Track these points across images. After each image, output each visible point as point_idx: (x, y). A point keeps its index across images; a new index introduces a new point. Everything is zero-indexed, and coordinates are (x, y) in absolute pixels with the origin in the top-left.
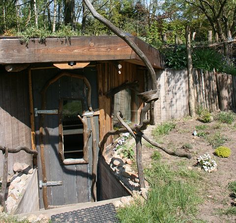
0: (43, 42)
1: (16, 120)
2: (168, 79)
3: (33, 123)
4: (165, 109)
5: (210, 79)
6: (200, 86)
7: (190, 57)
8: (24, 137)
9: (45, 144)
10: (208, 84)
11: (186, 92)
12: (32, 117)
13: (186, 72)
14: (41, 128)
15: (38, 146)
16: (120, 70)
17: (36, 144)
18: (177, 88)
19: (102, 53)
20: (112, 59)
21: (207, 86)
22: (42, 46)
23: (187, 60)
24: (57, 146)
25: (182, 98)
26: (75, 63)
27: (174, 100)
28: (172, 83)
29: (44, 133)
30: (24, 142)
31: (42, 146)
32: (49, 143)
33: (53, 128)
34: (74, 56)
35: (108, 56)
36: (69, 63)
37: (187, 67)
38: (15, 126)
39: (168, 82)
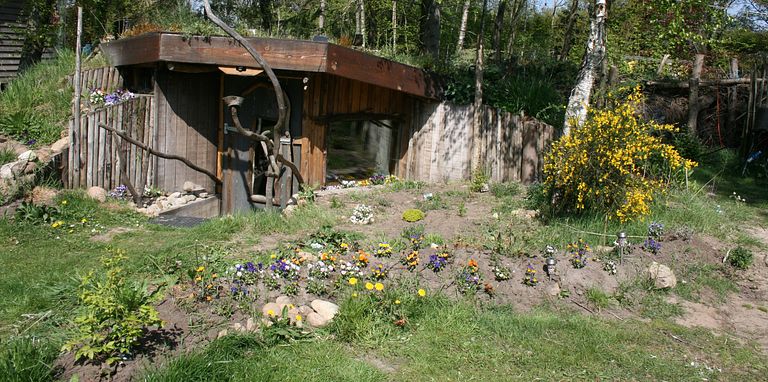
0: (207, 40)
1: (195, 132)
2: (446, 116)
3: (221, 142)
4: (436, 164)
5: (512, 126)
6: (493, 135)
7: (479, 85)
8: (205, 156)
9: (232, 169)
10: (507, 133)
11: (469, 140)
12: (221, 133)
13: (472, 109)
14: (229, 149)
15: (224, 171)
16: (306, 84)
17: (223, 167)
18: (457, 134)
19: (279, 61)
20: (292, 69)
21: (504, 138)
22: (206, 46)
23: (473, 89)
24: (246, 174)
25: (463, 150)
26: (244, 69)
27: (451, 151)
28: (451, 124)
29: (233, 155)
30: (204, 160)
31: (229, 171)
32: (237, 169)
33: (243, 151)
34: (243, 60)
35: (287, 64)
36: (237, 68)
37: (473, 101)
38: (193, 138)
39: (445, 122)
